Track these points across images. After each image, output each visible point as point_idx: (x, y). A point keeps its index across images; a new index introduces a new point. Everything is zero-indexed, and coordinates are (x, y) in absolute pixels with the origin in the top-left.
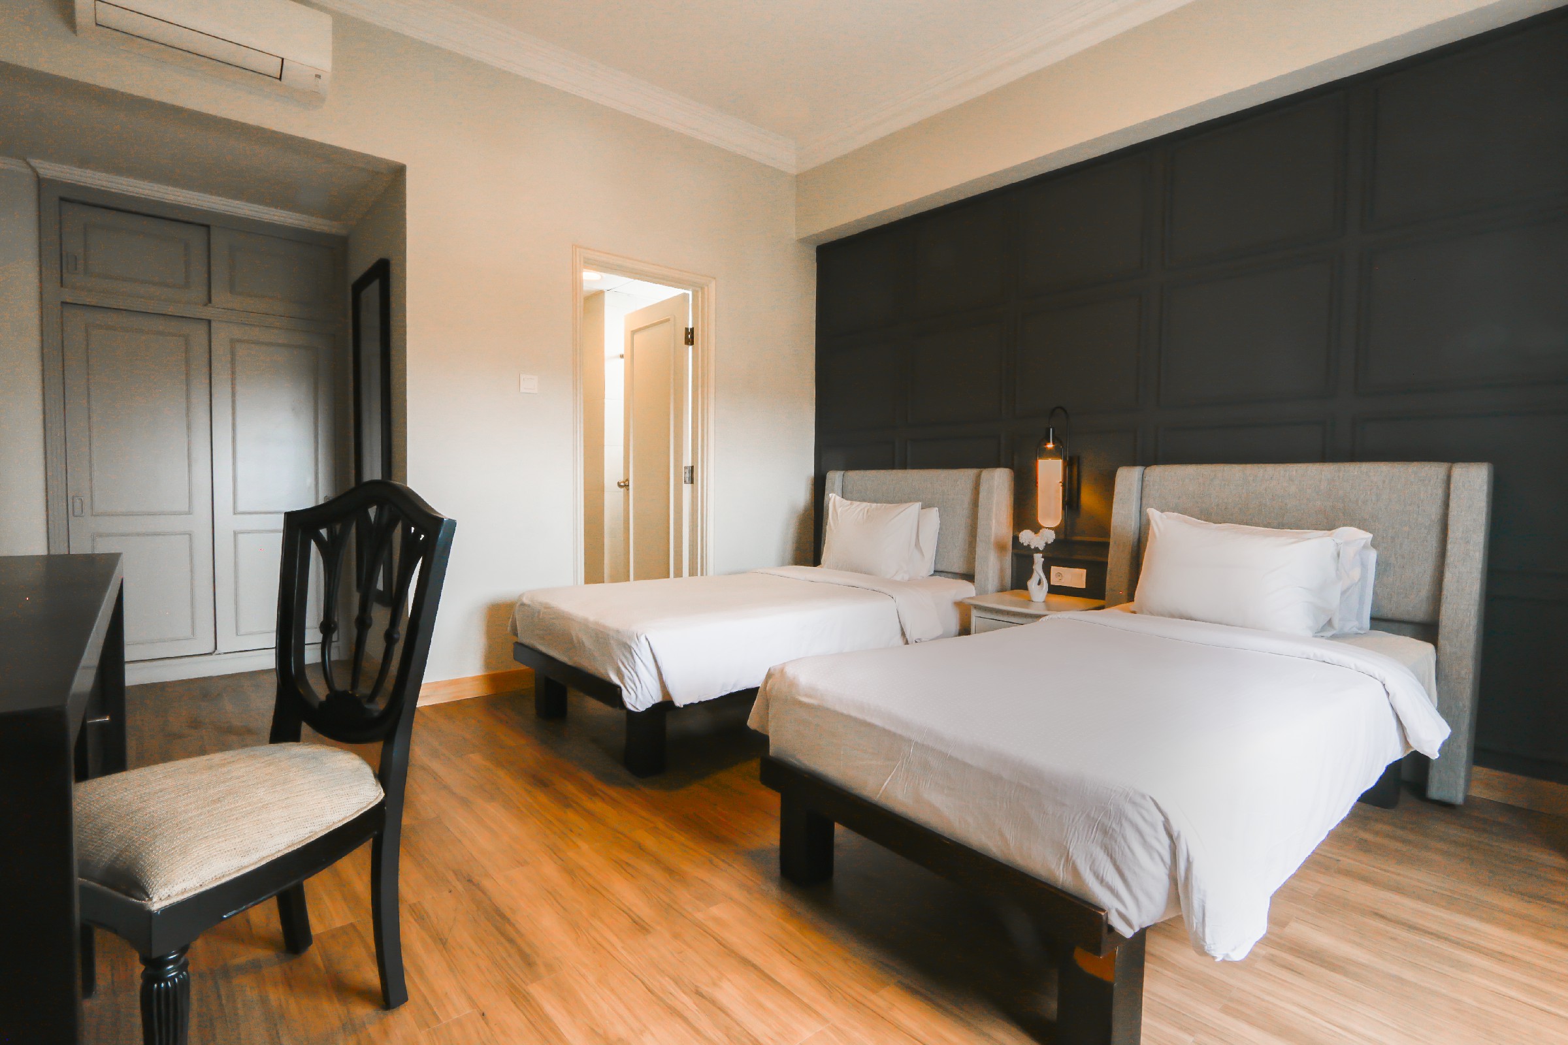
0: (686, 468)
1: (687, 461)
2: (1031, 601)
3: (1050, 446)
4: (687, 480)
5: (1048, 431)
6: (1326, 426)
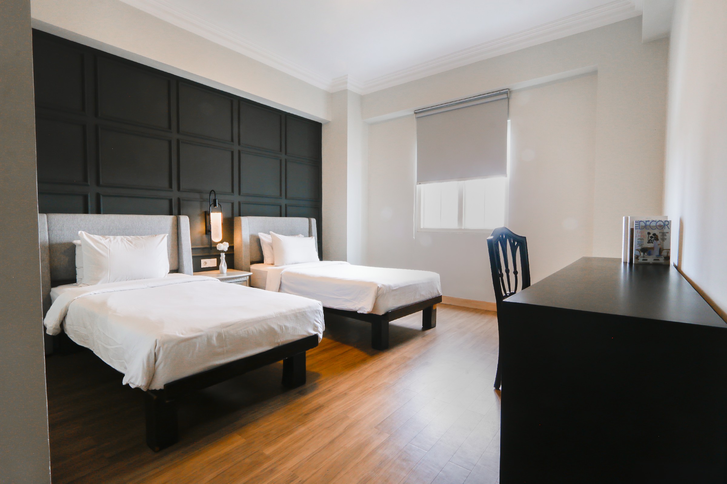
3: (216, 207)
5: (215, 201)
6: (281, 207)
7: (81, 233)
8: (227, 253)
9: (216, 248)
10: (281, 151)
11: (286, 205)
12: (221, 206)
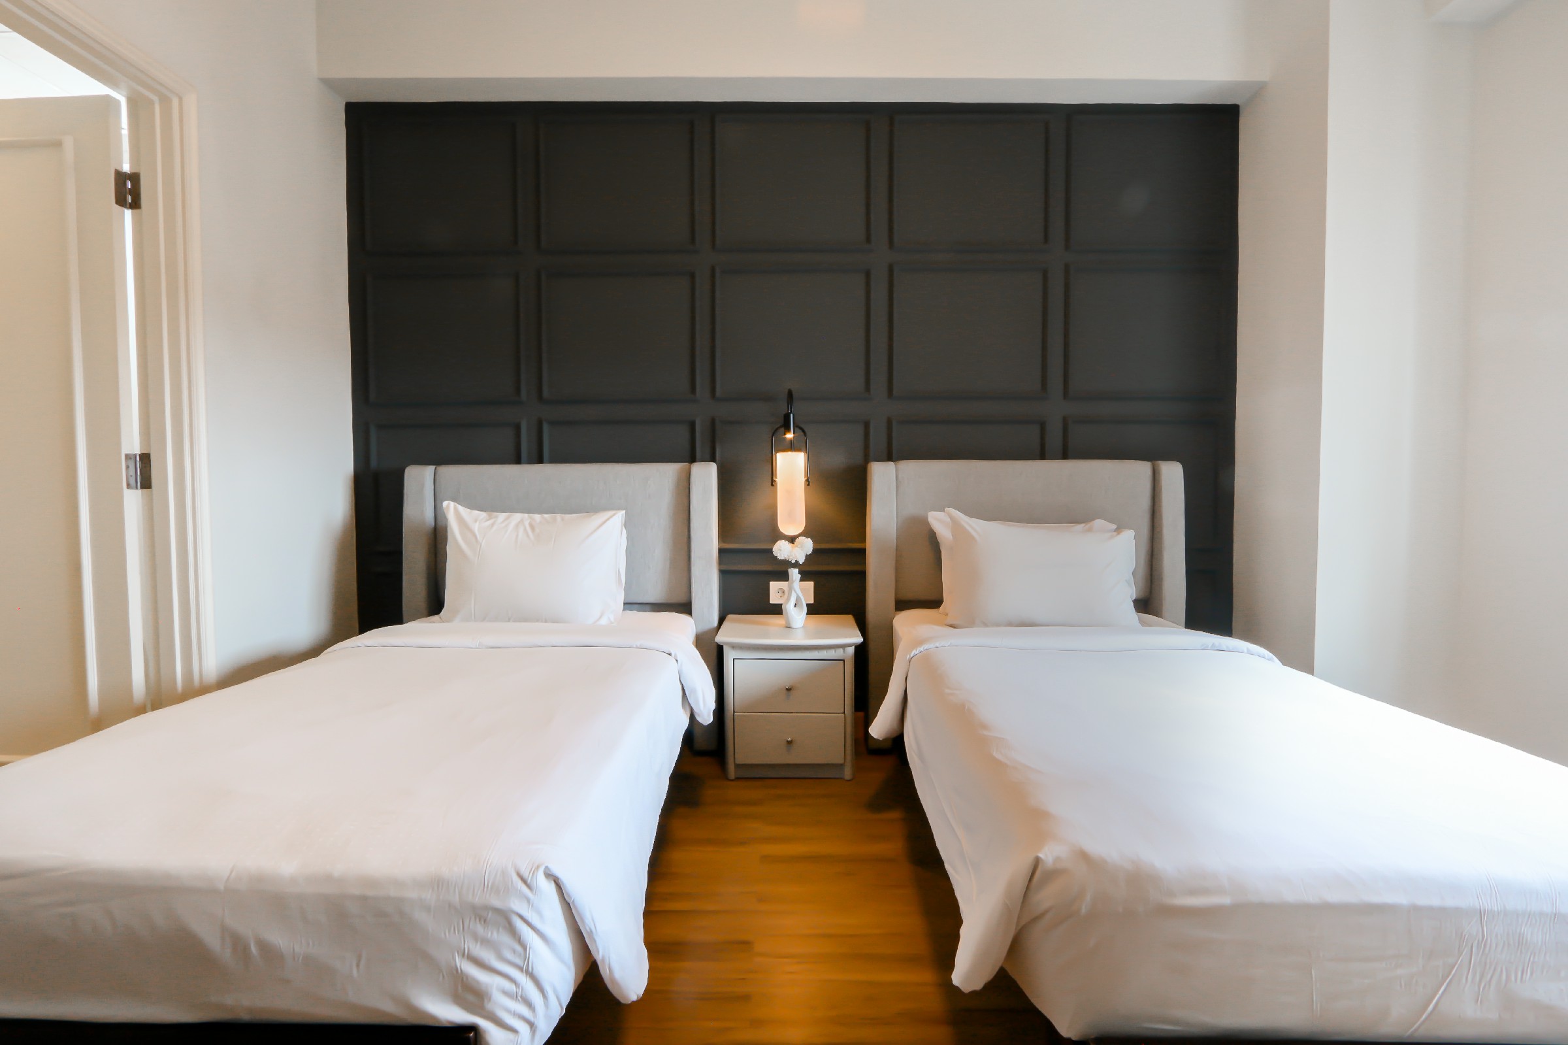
0: (128, 457)
1: (132, 444)
2: (788, 627)
3: (790, 436)
4: (132, 482)
5: (787, 417)
6: (1043, 426)
7: (449, 504)
8: (807, 568)
9: (771, 551)
10: (1046, 239)
11: (1065, 420)
12: (804, 431)
